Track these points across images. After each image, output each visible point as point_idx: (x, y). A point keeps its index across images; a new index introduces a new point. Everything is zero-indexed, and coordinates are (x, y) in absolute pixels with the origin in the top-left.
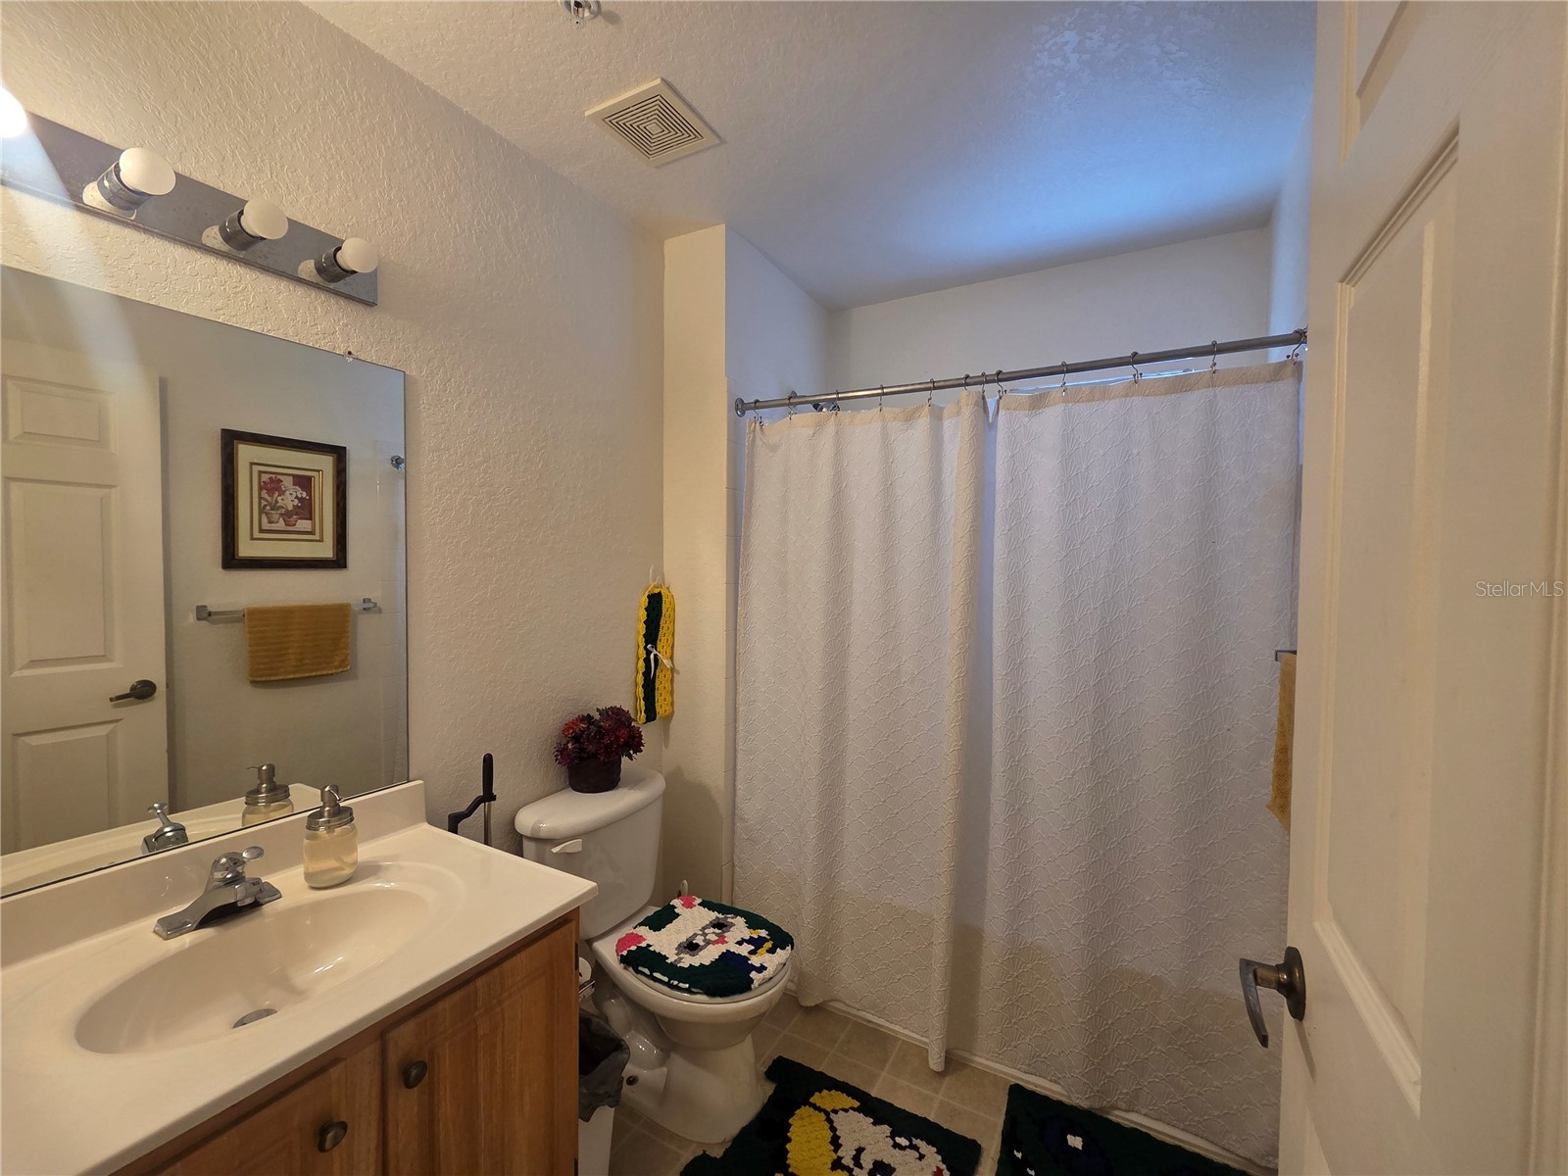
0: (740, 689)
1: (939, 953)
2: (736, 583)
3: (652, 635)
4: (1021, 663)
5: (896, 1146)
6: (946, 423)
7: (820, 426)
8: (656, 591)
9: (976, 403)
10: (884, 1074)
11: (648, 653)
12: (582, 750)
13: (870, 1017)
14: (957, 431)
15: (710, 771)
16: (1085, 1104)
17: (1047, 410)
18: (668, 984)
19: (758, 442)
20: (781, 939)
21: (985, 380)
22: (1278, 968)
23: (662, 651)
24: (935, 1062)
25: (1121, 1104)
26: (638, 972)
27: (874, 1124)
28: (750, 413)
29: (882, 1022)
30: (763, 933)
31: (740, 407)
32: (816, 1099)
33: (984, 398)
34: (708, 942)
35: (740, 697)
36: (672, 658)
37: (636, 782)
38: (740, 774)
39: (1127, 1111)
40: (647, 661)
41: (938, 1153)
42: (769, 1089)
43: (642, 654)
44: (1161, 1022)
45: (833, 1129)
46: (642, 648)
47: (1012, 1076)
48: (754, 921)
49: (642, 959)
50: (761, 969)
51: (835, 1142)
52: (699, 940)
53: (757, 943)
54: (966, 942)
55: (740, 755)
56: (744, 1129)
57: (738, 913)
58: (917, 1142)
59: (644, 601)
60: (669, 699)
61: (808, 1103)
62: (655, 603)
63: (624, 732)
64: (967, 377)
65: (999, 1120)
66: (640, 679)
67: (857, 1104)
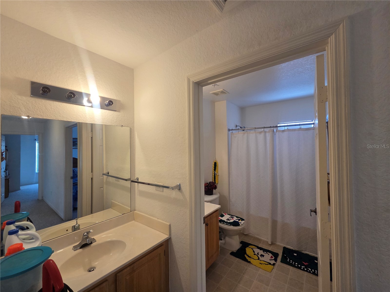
0: (230, 179)
1: (270, 224)
2: (229, 160)
3: (215, 170)
4: (282, 174)
5: (264, 253)
6: (267, 134)
7: (244, 134)
8: (215, 162)
9: (273, 131)
10: (260, 244)
11: (215, 172)
12: (208, 188)
13: (257, 236)
14: (269, 136)
15: (226, 193)
16: (297, 250)
17: (285, 132)
18: (226, 224)
19: (232, 136)
20: (243, 220)
21: (274, 127)
22: (314, 210)
23: (216, 172)
24: (270, 243)
25: (303, 250)
26: (221, 223)
27: (260, 250)
28: (231, 131)
29: (259, 237)
30: (239, 219)
31: (229, 130)
32: (249, 246)
33: (274, 130)
34: (231, 219)
35: (230, 180)
36: (218, 173)
37: (215, 194)
38: (231, 194)
39: (305, 251)
40: (214, 174)
41: (271, 254)
42: (241, 245)
43: (214, 173)
44: (310, 236)
45: (253, 250)
46: (213, 172)
47: (284, 246)
48: (237, 217)
49: (221, 221)
50: (241, 223)
51: (254, 252)
52: (229, 219)
53: (239, 220)
54: (274, 223)
55: (230, 190)
56: (238, 249)
57: (234, 216)
58: (268, 253)
59: (214, 164)
60: (218, 180)
61: (248, 247)
62: (215, 164)
63: (214, 186)
64: (271, 126)
65: (282, 251)
66: (213, 177)
67: (257, 248)
